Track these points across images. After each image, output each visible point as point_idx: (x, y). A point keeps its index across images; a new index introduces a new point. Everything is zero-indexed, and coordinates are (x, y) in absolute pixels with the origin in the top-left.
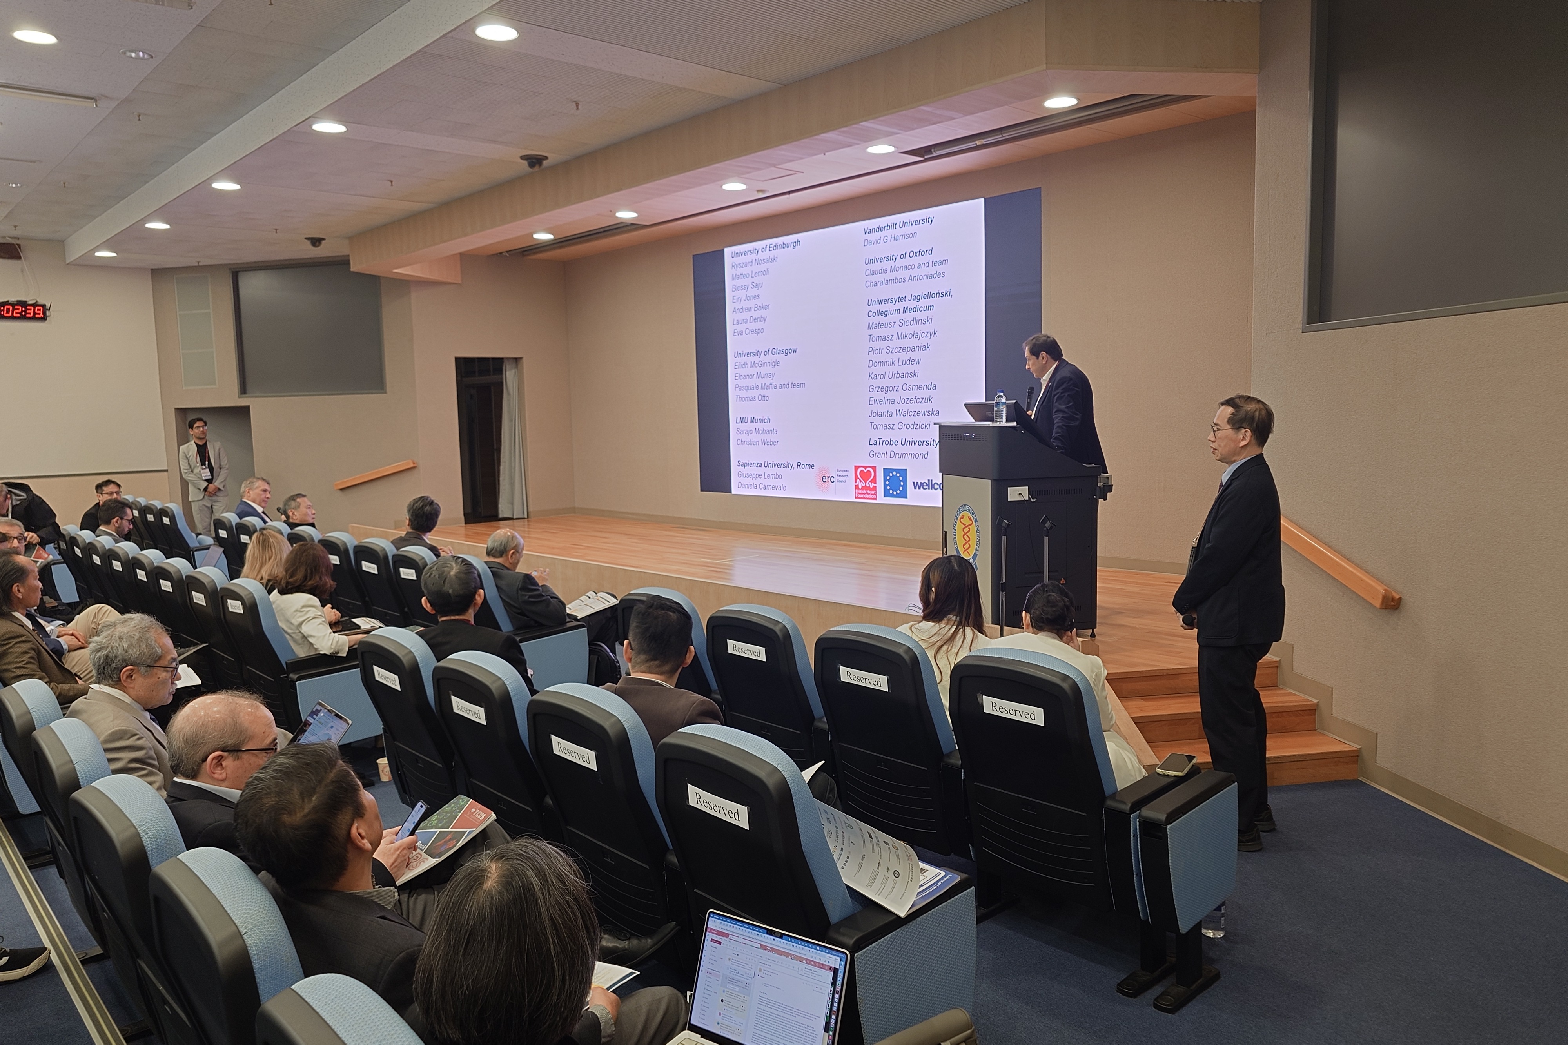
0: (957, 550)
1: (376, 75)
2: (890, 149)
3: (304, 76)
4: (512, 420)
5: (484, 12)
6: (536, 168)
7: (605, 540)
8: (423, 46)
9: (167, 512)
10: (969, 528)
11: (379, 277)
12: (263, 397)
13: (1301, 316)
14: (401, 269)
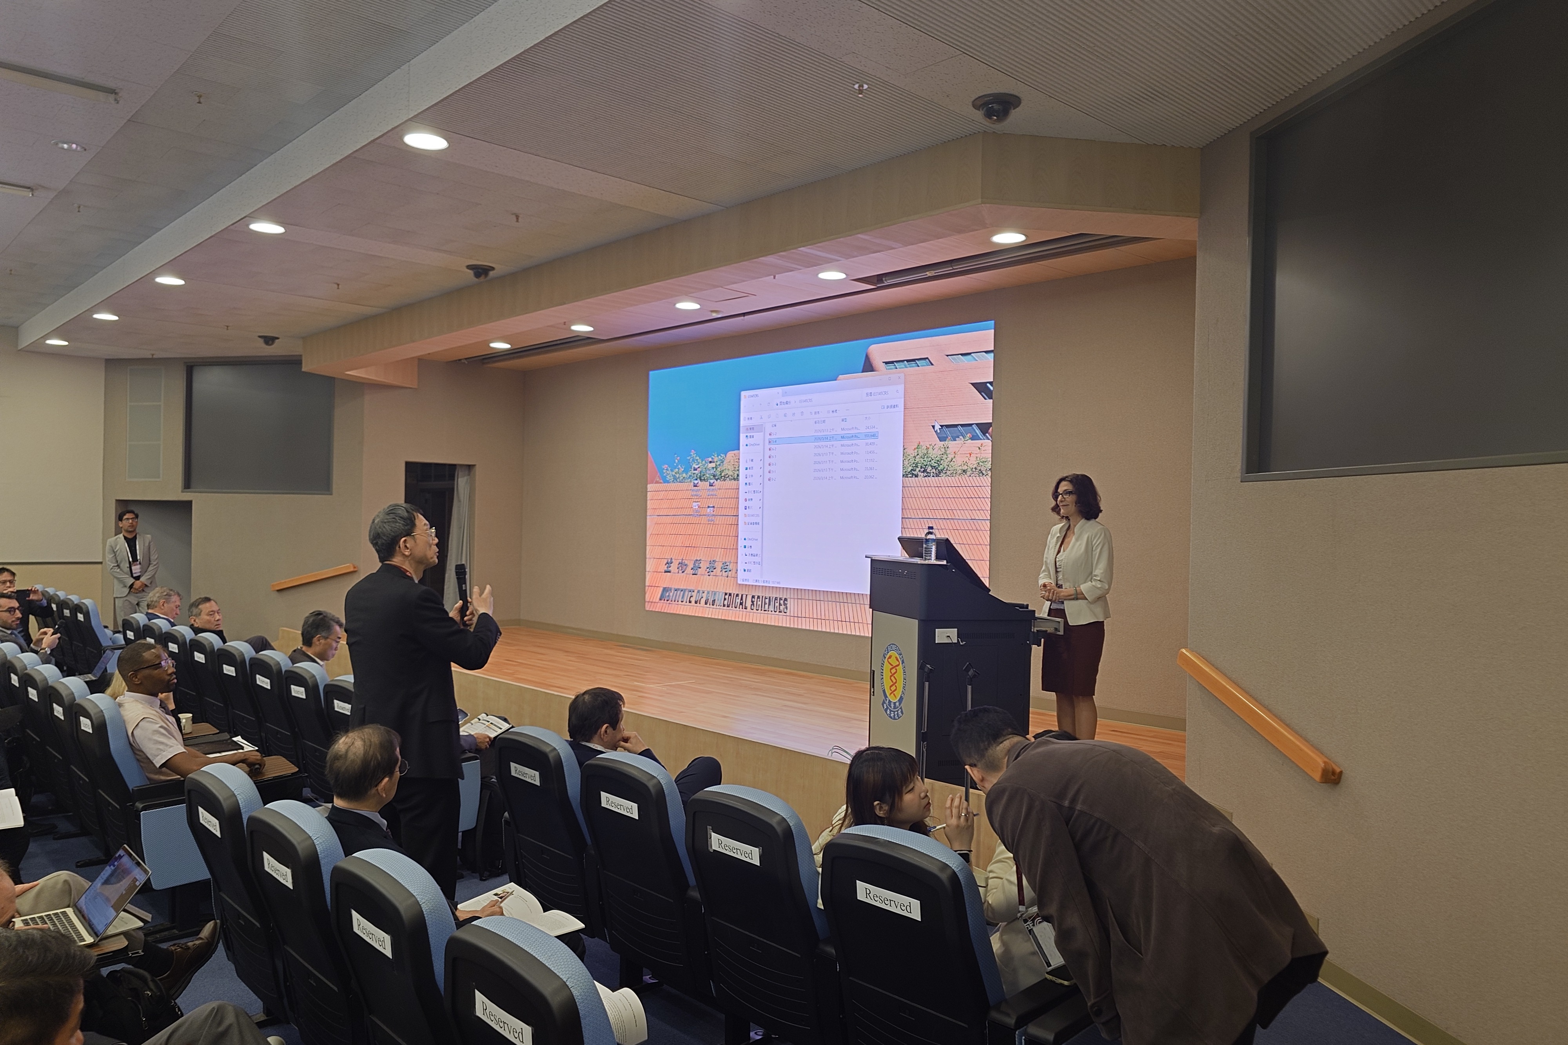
0: (884, 691)
1: (308, 178)
2: (841, 276)
3: (244, 176)
4: (461, 528)
5: (410, 120)
6: (482, 279)
7: (541, 656)
8: (352, 151)
9: (81, 608)
10: (896, 669)
11: (334, 378)
12: (206, 492)
13: (1240, 464)
14: (354, 371)
